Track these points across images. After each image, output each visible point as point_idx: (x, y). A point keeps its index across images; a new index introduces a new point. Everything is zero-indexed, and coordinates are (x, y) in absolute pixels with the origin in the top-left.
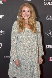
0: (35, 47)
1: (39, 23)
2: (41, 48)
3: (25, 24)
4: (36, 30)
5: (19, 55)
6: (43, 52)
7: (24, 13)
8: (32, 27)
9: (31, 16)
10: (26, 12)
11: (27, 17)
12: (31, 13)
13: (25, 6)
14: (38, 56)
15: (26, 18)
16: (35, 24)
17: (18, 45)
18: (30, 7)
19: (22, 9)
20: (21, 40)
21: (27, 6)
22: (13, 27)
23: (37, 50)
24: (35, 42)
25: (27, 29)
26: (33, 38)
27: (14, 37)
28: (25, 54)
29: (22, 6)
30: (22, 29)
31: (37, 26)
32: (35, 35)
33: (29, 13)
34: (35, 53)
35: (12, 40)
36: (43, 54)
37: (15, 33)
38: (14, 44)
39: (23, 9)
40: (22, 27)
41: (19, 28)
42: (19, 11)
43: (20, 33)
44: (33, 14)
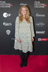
0: (29, 31)
1: (32, 17)
2: (33, 32)
3: (23, 18)
4: (30, 21)
5: (20, 37)
6: (34, 35)
7: (22, 11)
8: (27, 20)
9: (27, 13)
13: (23, 7)
14: (31, 37)
15: (24, 14)
16: (29, 18)
17: (19, 30)
20: (21, 27)
22: (16, 20)
23: (31, 33)
24: (29, 29)
25: (24, 21)
26: (28, 26)
28: (23, 36)
30: (21, 21)
31: (30, 19)
32: (29, 24)
33: (25, 11)
34: (29, 35)
35: (16, 27)
36: (34, 36)
37: (17, 23)
38: (17, 30)
39: (22, 9)
40: (21, 20)
41: (20, 20)
42: (20, 10)
43: (20, 23)
44: (28, 12)
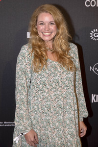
3: (46, 51)
6: (86, 111)
7: (42, 27)
8: (61, 57)
9: (57, 34)
10: (47, 24)
11: (49, 35)
12: (58, 26)
14: (77, 120)
15: (46, 38)
18: (55, 14)
19: (37, 17)
21: (47, 12)
23: (76, 106)
24: (71, 90)
25: (52, 62)
27: (23, 81)
29: (37, 11)
31: (72, 55)
37: (25, 73)
39: (40, 19)
40: (40, 58)
42: (31, 23)
